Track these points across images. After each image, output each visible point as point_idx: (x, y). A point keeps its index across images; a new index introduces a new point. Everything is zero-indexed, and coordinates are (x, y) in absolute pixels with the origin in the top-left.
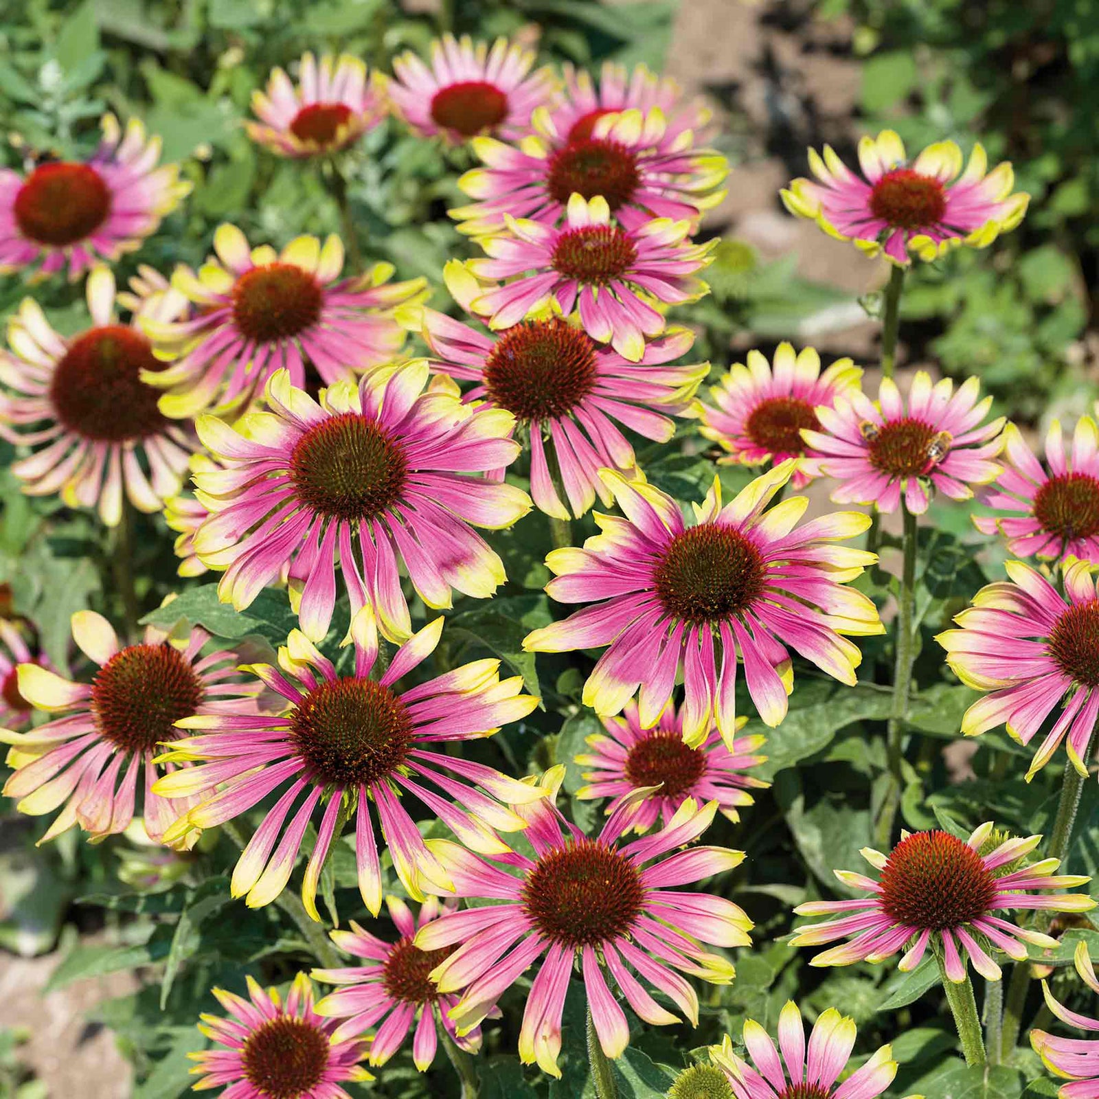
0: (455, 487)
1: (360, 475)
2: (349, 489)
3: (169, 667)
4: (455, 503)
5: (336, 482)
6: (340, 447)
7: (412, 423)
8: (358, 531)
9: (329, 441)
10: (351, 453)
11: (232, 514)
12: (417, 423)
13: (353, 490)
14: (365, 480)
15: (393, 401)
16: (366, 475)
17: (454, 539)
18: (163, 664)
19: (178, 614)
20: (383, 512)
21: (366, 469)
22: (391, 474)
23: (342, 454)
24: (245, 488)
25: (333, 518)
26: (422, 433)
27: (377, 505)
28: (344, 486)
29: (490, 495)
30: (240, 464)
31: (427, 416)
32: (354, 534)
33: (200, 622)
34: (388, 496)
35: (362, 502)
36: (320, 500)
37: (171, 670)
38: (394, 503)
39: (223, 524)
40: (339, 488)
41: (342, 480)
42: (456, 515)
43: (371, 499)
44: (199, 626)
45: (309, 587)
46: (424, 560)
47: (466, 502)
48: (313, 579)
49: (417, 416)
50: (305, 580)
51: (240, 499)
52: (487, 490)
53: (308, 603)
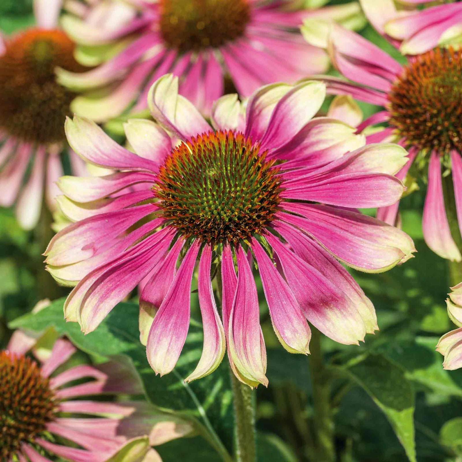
0: (333, 222)
1: (228, 198)
2: (215, 212)
3: (23, 378)
4: (332, 239)
5: (202, 203)
6: (211, 166)
7: (298, 148)
8: (221, 258)
9: (199, 156)
10: (222, 173)
11: (90, 225)
12: (306, 148)
13: (219, 214)
14: (234, 204)
15: (281, 121)
16: (235, 198)
17: (324, 278)
18: (17, 373)
19: (48, 322)
20: (250, 241)
21: (236, 192)
22: (262, 201)
23: (212, 173)
24: (108, 199)
25: (195, 241)
26: (308, 160)
27: (243, 232)
28: (210, 207)
29: (371, 235)
30: (107, 172)
31: (318, 142)
32: (216, 261)
33: (67, 333)
34: (257, 224)
35: (227, 228)
36: (183, 220)
37: (24, 382)
38: (263, 232)
39: (81, 234)
40: (204, 209)
41: (208, 202)
42: (330, 253)
43: (237, 225)
44: (65, 338)
45: (162, 314)
46: (289, 297)
47: (343, 240)
48: (167, 304)
49: (306, 142)
50: (157, 306)
51: (104, 210)
52: (369, 229)
53: (158, 331)
